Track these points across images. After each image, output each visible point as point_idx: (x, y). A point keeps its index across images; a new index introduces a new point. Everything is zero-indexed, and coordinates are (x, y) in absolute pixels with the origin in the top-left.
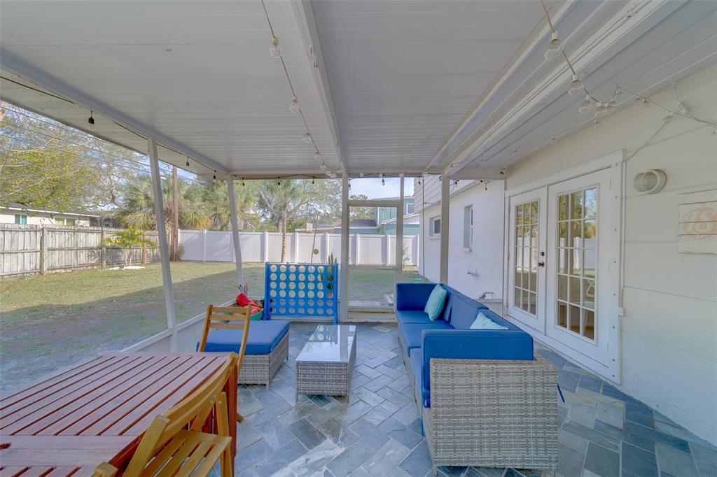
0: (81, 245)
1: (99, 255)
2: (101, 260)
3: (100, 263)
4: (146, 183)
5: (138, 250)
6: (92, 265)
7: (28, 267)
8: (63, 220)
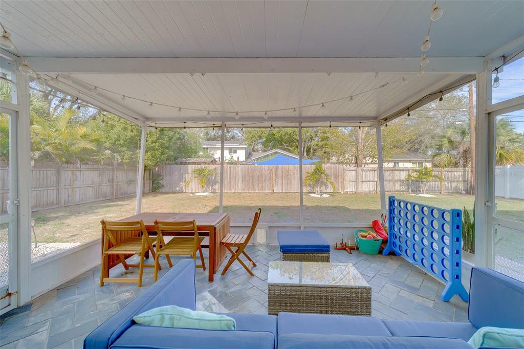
0: (396, 178)
1: (407, 185)
2: (408, 188)
3: (407, 191)
4: (451, 130)
5: (437, 183)
6: (403, 191)
7: (372, 189)
8: (416, 163)
